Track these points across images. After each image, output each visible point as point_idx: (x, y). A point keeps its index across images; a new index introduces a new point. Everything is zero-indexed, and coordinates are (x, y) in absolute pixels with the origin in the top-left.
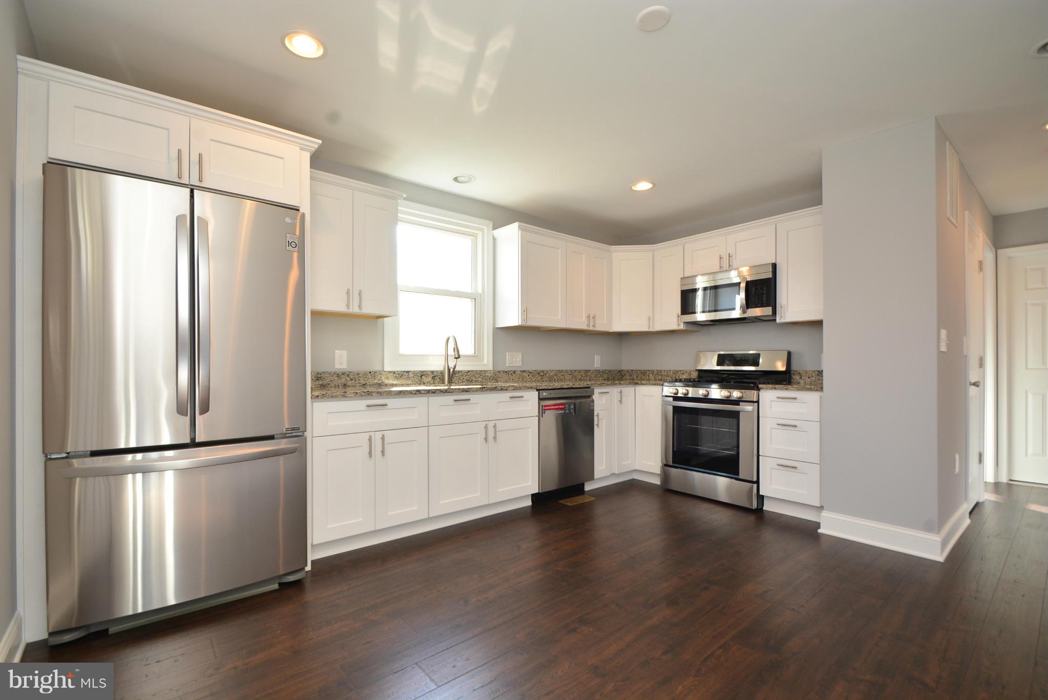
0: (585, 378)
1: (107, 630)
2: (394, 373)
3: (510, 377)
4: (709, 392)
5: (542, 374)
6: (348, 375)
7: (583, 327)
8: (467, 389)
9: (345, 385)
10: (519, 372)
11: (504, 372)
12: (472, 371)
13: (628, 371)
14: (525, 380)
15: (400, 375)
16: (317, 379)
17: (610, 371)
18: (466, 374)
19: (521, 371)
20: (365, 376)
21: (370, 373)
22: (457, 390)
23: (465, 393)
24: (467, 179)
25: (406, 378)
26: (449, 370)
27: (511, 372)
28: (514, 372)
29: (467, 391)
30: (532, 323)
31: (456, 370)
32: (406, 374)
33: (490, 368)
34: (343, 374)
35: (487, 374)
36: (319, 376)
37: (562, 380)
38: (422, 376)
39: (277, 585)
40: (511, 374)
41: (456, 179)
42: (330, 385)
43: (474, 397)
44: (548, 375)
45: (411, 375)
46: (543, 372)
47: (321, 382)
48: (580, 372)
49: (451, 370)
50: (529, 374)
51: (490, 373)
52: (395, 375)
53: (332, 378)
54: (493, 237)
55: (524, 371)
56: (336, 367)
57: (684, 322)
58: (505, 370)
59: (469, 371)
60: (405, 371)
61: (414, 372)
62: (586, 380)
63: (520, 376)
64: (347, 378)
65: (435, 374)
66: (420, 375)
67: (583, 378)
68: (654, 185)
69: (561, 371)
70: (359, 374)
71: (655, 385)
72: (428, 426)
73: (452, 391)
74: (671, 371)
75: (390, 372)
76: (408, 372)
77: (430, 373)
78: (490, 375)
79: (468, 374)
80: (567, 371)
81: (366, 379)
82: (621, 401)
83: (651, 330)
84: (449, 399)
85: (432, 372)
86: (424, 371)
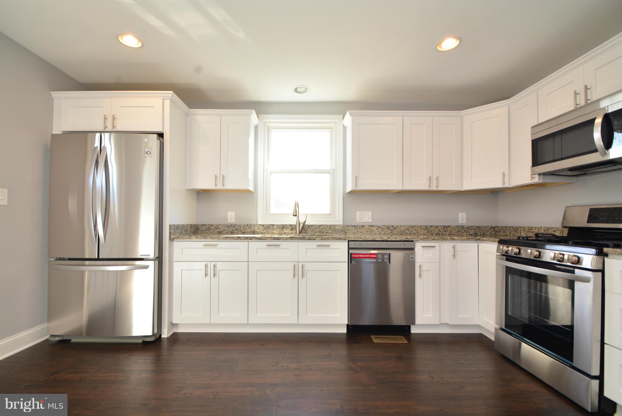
0: (444, 233)
1: (71, 340)
2: (263, 226)
3: (358, 230)
4: (542, 254)
5: (392, 228)
6: (234, 227)
7: (425, 187)
8: (278, 237)
9: (232, 232)
10: (368, 226)
11: (352, 226)
12: (323, 225)
13: (502, 228)
14: (373, 233)
15: (267, 227)
16: (216, 229)
17: (479, 227)
18: (318, 227)
19: (369, 226)
20: (244, 227)
21: (248, 225)
22: (270, 238)
23: (276, 240)
24: (303, 90)
25: (272, 229)
26: (299, 224)
27: (359, 227)
28: (363, 226)
29: (277, 239)
30: (360, 187)
31: (305, 224)
32: (272, 227)
33: (341, 223)
34: (231, 226)
35: (336, 228)
36: (217, 227)
37: (415, 234)
38: (283, 228)
39: (142, 341)
40: (360, 228)
41: (296, 90)
42: (223, 232)
43: (284, 244)
44: (398, 229)
45: (275, 227)
46: (393, 227)
47: (218, 230)
48: (437, 227)
49: (301, 225)
50: (377, 228)
51: (339, 227)
52: (264, 227)
53: (224, 228)
54: (344, 126)
55: (372, 226)
56: (228, 222)
57: (539, 174)
58: (354, 225)
59: (320, 225)
60: (271, 225)
61: (277, 225)
62: (445, 235)
63: (369, 230)
64: (233, 228)
65: (293, 227)
66: (282, 228)
67: (440, 233)
68: (461, 40)
69: (412, 227)
70: (241, 226)
71: (493, 242)
72: (248, 262)
73: (265, 238)
74: (542, 229)
75: (261, 225)
76: (273, 225)
77: (288, 226)
78: (339, 228)
79: (320, 227)
80: (421, 227)
81: (245, 229)
82: (454, 256)
83: (507, 185)
84: (264, 244)
85: (291, 225)
86: (284, 225)
